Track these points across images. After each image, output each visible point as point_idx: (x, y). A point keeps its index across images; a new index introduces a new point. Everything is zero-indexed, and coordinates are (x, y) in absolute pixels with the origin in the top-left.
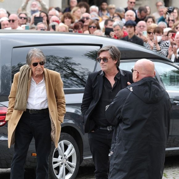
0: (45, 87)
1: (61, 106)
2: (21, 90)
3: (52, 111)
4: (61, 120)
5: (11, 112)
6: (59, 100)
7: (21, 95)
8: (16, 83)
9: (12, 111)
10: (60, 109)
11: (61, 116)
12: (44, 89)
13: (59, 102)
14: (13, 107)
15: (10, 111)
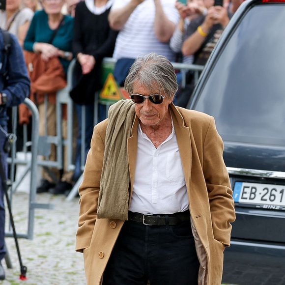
0: (178, 153)
1: (221, 203)
2: (113, 165)
3: (199, 216)
4: (224, 237)
5: (91, 226)
6: (216, 186)
7: (113, 179)
8: (99, 149)
9: (94, 223)
10: (221, 208)
11: (224, 227)
12: (175, 159)
13: (216, 193)
14: (94, 211)
15: (86, 222)
